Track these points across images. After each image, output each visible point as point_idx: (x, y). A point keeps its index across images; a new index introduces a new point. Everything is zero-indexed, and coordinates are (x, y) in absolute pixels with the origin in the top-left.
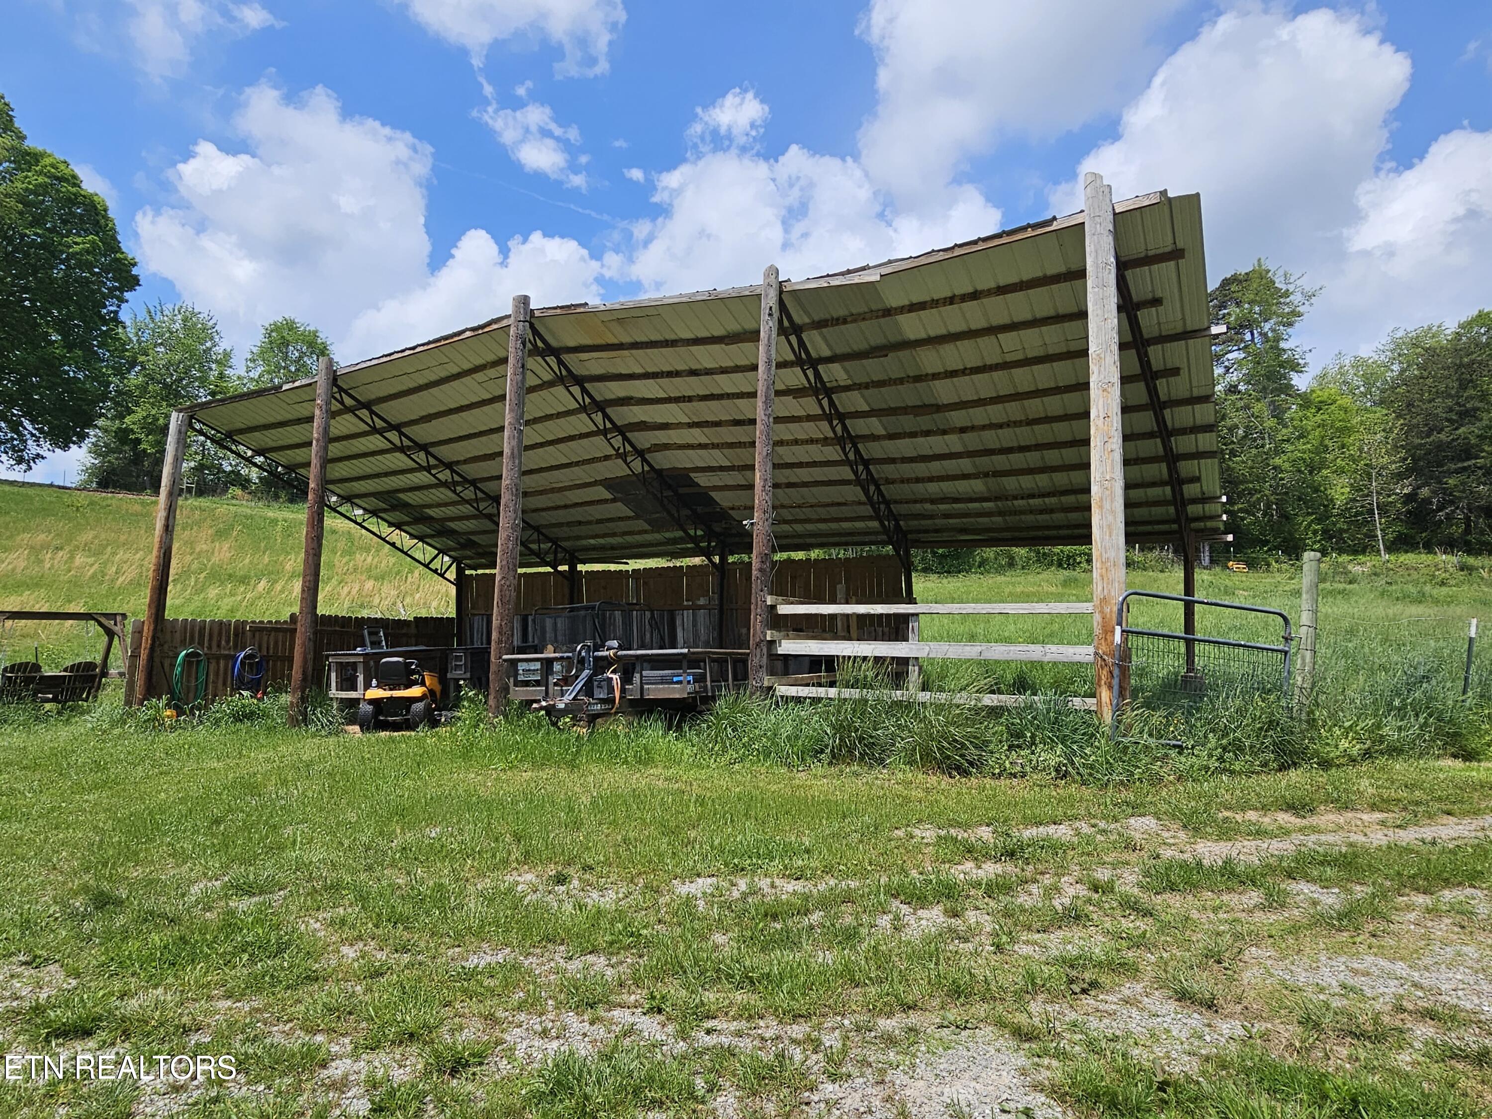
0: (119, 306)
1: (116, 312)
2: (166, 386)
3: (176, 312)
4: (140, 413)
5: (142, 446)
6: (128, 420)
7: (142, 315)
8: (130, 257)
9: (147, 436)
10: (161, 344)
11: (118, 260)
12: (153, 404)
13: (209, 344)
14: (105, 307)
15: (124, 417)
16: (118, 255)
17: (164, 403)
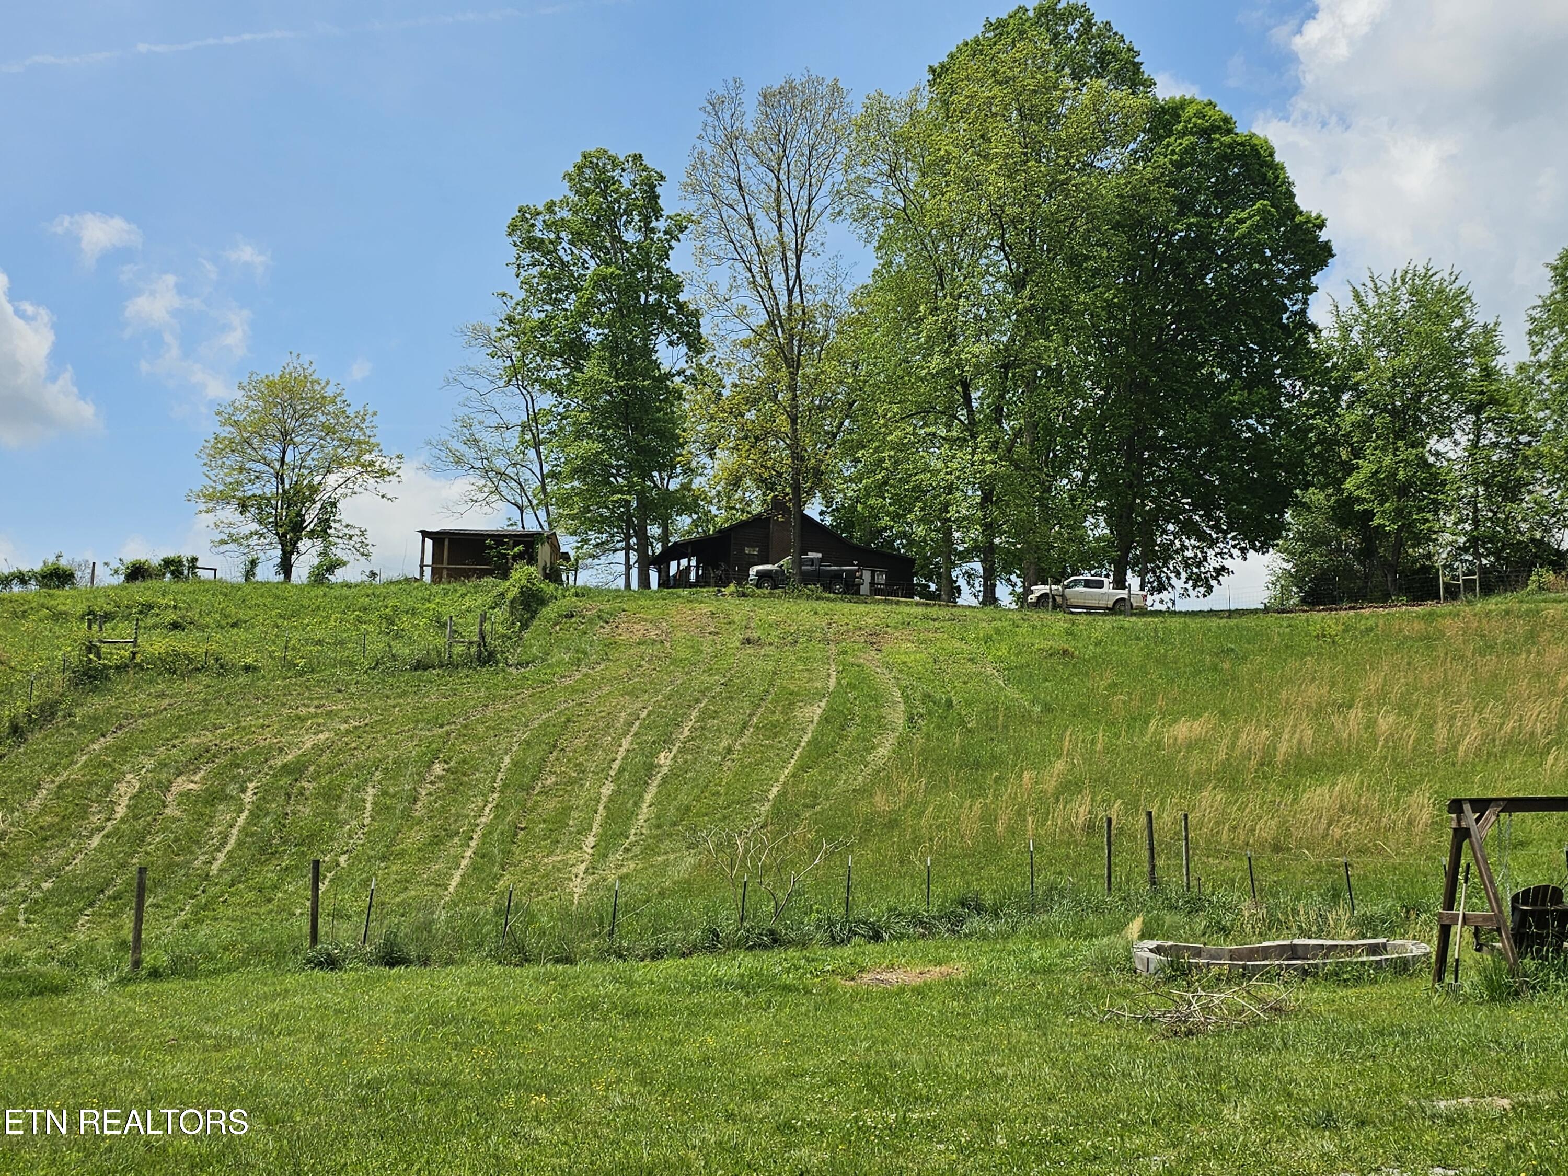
0: (1305, 302)
1: (1303, 312)
2: (1394, 413)
3: (1399, 282)
4: (1366, 468)
5: (1376, 521)
6: (1349, 484)
7: (1347, 304)
8: (1314, 215)
9: (1381, 504)
10: (1382, 344)
11: (1299, 226)
12: (1384, 449)
13: (1458, 323)
14: (1286, 309)
15: (1341, 481)
16: (1298, 219)
17: (1400, 443)
